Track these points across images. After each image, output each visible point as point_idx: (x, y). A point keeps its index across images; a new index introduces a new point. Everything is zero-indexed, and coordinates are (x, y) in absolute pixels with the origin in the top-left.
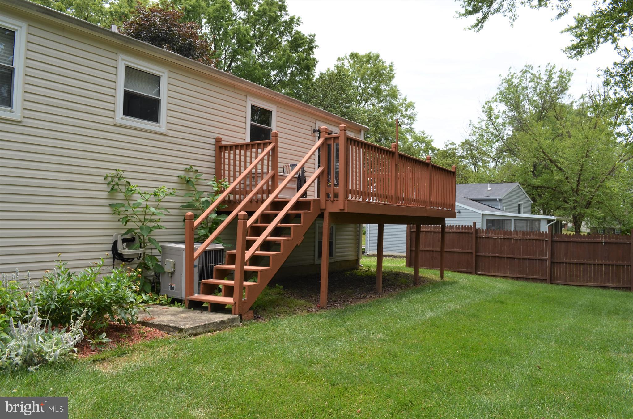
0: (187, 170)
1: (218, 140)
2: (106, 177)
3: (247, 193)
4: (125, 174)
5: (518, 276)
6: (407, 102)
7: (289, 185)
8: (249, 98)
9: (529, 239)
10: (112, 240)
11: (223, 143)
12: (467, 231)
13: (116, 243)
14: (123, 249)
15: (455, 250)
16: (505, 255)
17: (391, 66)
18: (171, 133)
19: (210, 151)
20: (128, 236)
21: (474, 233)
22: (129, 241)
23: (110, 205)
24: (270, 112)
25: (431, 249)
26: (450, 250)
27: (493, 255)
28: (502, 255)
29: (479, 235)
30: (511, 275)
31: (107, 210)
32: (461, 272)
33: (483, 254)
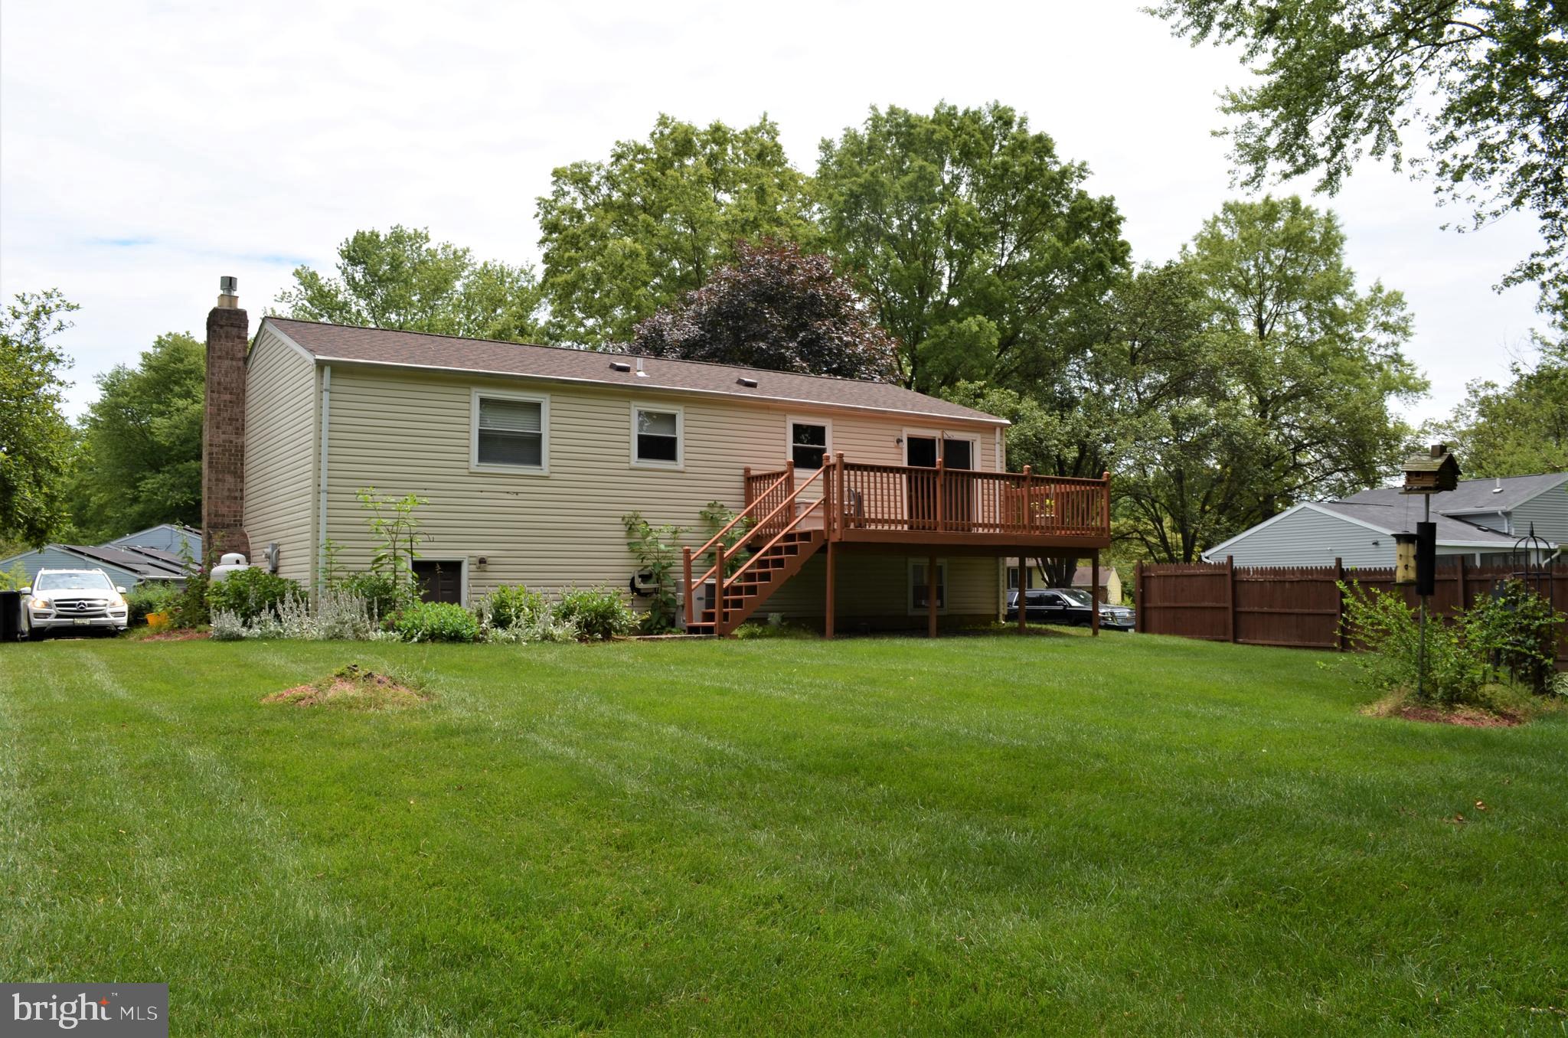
0: (709, 506)
1: (747, 470)
2: (623, 518)
3: (754, 526)
4: (642, 514)
5: (1297, 643)
6: (1385, 293)
7: (811, 514)
8: (789, 417)
9: (1311, 581)
10: (630, 576)
11: (753, 473)
12: (1217, 572)
13: (633, 579)
14: (640, 585)
15: (1206, 604)
16: (1278, 610)
17: (1329, 220)
18: (690, 469)
19: (738, 483)
20: (645, 573)
21: (1229, 576)
22: (645, 578)
23: (628, 544)
24: (822, 430)
25: (1173, 604)
26: (1198, 605)
27: (1260, 610)
28: (1273, 610)
29: (1238, 578)
30: (1287, 643)
31: (626, 548)
32: (1216, 640)
33: (1246, 609)
